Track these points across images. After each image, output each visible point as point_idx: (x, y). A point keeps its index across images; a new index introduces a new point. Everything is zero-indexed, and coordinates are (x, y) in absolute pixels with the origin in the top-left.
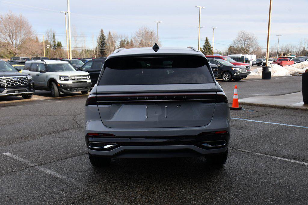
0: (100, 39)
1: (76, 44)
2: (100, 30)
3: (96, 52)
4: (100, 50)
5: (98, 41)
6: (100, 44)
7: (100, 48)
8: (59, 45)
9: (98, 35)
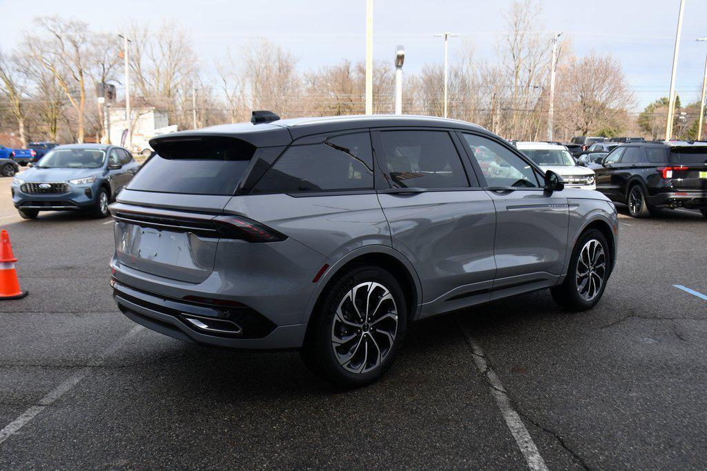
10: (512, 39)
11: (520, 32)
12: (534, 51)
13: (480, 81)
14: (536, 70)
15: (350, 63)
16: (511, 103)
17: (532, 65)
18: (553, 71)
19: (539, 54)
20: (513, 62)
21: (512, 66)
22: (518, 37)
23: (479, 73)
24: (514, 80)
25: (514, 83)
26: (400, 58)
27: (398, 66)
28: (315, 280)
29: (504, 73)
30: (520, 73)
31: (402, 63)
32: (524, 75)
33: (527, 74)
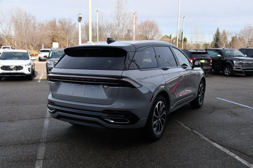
0: (216, 35)
1: (197, 39)
2: (217, 29)
3: (212, 45)
4: (215, 44)
5: (214, 37)
6: (215, 39)
7: (215, 42)
8: (185, 40)
9: (215, 32)
10: (117, 12)
11: (120, 10)
12: (124, 17)
13: (106, 27)
14: (126, 24)
15: (56, 19)
16: (117, 36)
17: (124, 22)
18: (134, 25)
19: (126, 18)
20: (117, 21)
21: (117, 22)
22: (119, 12)
23: (105, 25)
24: (118, 27)
25: (118, 28)
26: (80, 18)
27: (79, 21)
28: (150, 101)
29: (114, 25)
30: (120, 25)
31: (81, 20)
32: (121, 26)
33: (123, 25)
